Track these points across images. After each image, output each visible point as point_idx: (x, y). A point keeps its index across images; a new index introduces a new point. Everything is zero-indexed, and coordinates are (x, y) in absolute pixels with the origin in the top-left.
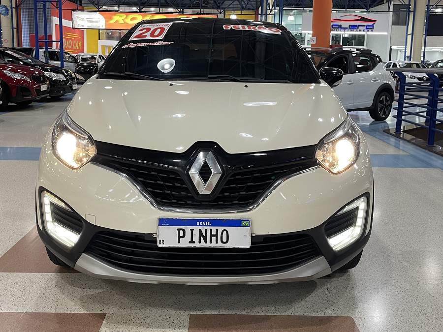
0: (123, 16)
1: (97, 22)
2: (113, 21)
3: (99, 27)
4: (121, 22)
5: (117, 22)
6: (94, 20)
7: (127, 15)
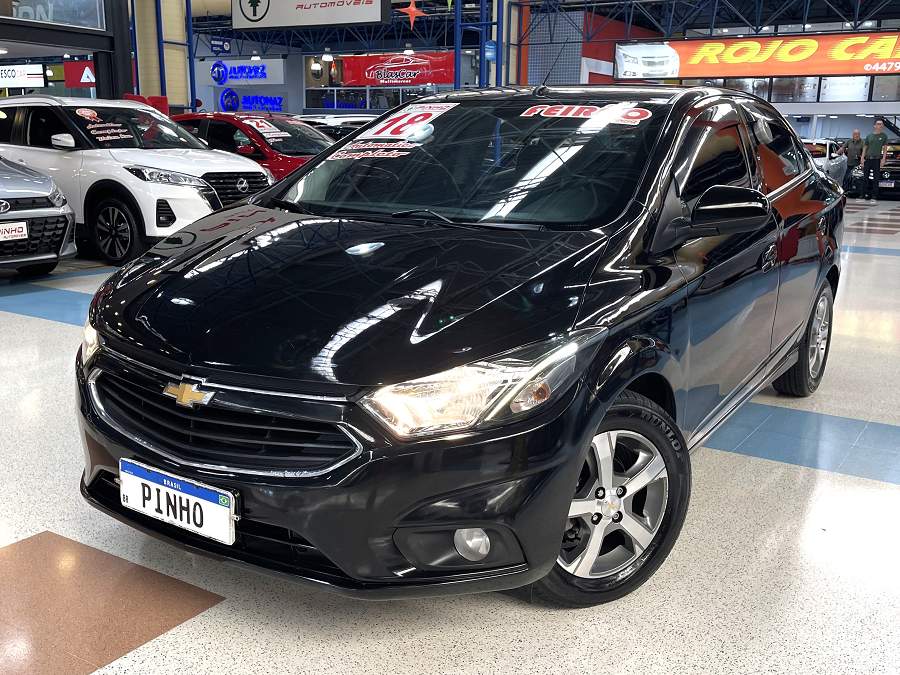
0: (719, 47)
1: (662, 63)
2: (695, 60)
3: (666, 74)
4: (713, 60)
5: (703, 62)
6: (656, 60)
7: (727, 45)
